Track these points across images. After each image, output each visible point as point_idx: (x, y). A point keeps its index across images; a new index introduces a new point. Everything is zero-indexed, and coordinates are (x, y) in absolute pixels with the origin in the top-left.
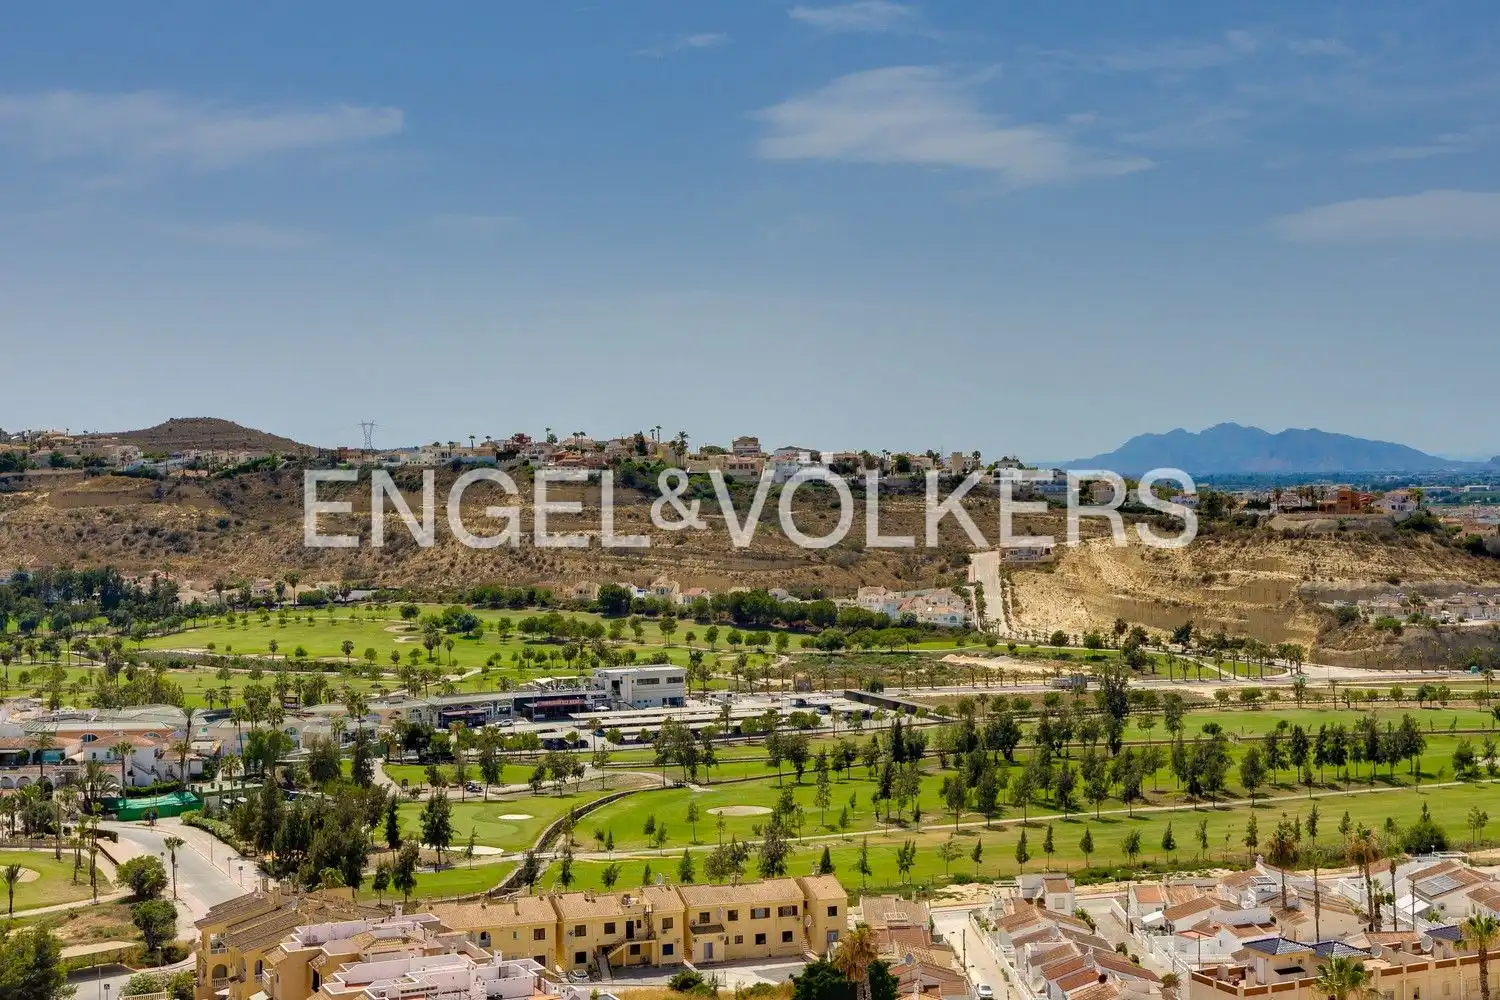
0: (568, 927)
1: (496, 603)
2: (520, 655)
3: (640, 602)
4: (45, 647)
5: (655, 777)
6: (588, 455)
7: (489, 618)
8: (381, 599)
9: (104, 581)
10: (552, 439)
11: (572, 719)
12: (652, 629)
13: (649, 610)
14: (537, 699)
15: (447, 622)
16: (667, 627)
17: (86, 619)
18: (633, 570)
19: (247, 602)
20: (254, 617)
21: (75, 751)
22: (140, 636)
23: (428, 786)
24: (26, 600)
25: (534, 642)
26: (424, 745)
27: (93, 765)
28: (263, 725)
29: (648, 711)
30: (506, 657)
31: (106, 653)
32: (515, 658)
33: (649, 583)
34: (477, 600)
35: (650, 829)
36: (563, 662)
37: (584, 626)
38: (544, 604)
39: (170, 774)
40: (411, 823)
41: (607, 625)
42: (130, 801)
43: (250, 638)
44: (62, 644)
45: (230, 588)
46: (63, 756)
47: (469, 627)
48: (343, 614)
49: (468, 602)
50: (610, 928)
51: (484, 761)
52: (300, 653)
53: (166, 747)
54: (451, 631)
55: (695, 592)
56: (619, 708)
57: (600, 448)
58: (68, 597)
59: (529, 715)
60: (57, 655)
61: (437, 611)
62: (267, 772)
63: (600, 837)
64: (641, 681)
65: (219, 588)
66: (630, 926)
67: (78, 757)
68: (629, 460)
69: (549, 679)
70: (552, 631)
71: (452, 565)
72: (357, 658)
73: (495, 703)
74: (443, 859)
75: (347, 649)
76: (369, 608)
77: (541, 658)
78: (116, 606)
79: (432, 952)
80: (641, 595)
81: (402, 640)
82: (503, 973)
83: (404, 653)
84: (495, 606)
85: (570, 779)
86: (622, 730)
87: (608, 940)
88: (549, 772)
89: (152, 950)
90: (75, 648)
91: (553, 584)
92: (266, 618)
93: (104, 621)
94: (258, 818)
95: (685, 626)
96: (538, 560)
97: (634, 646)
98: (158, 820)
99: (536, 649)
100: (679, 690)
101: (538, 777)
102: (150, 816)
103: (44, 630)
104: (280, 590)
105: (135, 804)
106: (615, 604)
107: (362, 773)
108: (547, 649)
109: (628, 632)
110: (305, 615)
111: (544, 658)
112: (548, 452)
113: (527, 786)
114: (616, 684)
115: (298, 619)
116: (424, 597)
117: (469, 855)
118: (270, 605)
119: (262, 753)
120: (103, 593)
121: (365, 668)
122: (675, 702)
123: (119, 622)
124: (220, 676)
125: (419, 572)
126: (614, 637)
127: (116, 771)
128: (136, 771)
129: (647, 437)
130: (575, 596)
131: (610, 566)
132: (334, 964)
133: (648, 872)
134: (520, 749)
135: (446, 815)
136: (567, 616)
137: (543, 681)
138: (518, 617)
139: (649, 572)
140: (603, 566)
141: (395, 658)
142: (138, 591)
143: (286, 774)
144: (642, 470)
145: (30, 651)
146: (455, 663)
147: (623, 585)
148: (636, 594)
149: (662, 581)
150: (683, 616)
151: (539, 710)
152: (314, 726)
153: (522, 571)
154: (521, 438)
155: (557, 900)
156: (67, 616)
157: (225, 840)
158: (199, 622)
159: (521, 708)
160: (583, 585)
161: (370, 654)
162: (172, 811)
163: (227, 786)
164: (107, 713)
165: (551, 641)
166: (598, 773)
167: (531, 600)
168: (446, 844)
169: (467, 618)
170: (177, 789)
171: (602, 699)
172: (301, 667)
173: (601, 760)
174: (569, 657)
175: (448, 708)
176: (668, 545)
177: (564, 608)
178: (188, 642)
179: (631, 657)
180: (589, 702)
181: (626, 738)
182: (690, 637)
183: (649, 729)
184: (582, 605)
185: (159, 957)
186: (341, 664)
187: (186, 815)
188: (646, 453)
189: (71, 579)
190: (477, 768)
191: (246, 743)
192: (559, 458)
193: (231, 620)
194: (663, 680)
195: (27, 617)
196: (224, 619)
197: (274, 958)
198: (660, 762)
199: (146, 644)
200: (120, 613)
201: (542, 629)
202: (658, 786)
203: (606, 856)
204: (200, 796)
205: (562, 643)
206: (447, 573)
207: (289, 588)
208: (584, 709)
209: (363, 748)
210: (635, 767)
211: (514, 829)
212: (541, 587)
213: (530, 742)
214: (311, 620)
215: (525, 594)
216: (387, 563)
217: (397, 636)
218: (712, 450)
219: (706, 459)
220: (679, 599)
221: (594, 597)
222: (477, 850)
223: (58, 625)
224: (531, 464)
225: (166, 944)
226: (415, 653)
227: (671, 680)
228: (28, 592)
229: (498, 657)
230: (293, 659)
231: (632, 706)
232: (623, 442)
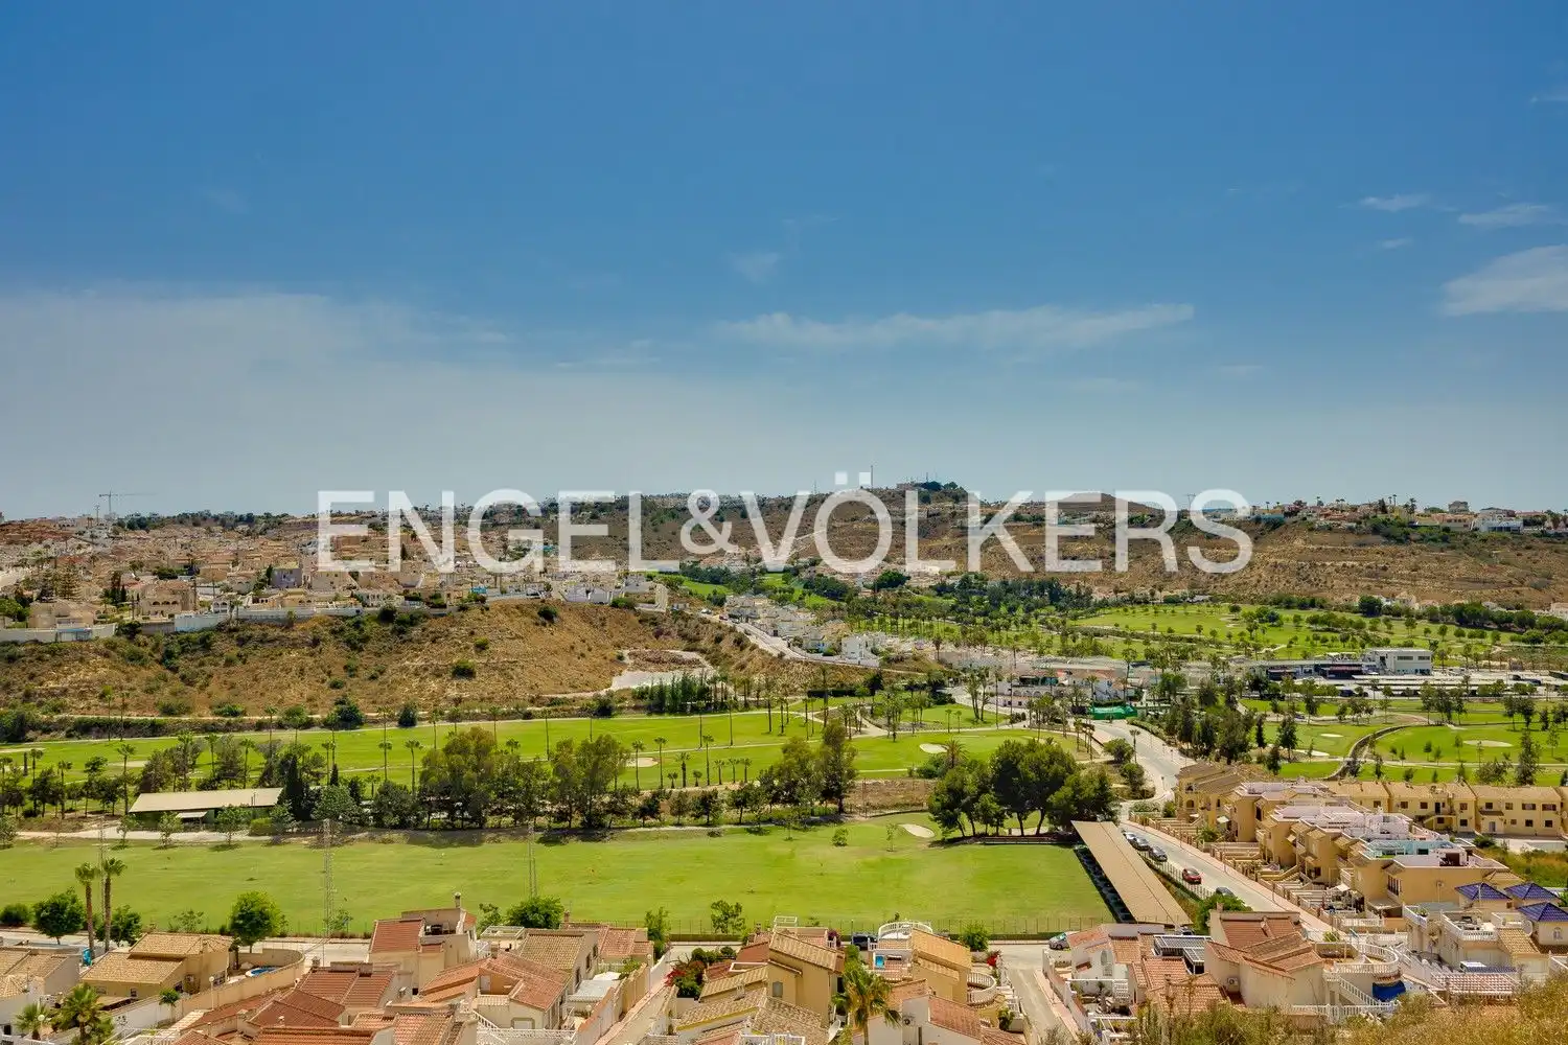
0: (1396, 802)
1: (1289, 605)
2: (1311, 638)
3: (1388, 608)
4: (1023, 622)
5: (1422, 718)
6: (1347, 514)
7: (1286, 615)
8: (1214, 600)
9: (1050, 586)
10: (1320, 503)
11: (1354, 679)
12: (1399, 626)
13: (1396, 613)
14: (1329, 666)
15: (1259, 616)
16: (1410, 625)
17: (1042, 606)
18: (1382, 587)
19: (1133, 601)
20: (1138, 609)
21: (1062, 678)
22: (1075, 618)
23: (1270, 713)
24: (1010, 596)
25: (1317, 631)
26: (1263, 689)
27: (1075, 687)
28: (1168, 670)
29: (1406, 677)
30: (1302, 639)
31: (1058, 626)
32: (1308, 639)
33: (1393, 596)
34: (1277, 603)
35: (1428, 749)
36: (1340, 643)
37: (1351, 622)
38: (1322, 607)
39: (1116, 695)
40: (1272, 734)
41: (1367, 621)
42: (1096, 709)
43: (1138, 621)
44: (1033, 620)
45: (1121, 592)
46: (1057, 682)
47: (1273, 618)
48: (1192, 610)
49: (1271, 604)
50: (1424, 805)
51: (1308, 701)
52: (1170, 631)
53: (1114, 680)
54: (1262, 621)
55: (1429, 602)
56: (1385, 674)
57: (1354, 509)
58: (1031, 593)
59: (1324, 675)
60: (1030, 626)
61: (1254, 609)
62: (1172, 698)
63: (1394, 751)
64: (1400, 658)
65: (1116, 592)
66: (1437, 805)
67: (1066, 683)
68: (1375, 517)
69: (1337, 654)
70: (1330, 625)
71: (1259, 581)
72: (1205, 635)
73: (1302, 666)
74: (1292, 757)
75: (1199, 630)
76: (1208, 606)
77: (1325, 640)
78: (1059, 600)
79: (1330, 804)
80: (1389, 603)
81: (1231, 626)
82: (1386, 820)
83: (1235, 632)
84: (1288, 608)
85: (1364, 715)
86: (1393, 688)
87: (1423, 812)
88: (1349, 709)
89: (1134, 790)
90: (1040, 623)
91: (1328, 595)
92: (1147, 610)
93: (1053, 608)
94: (1179, 723)
95: (1422, 624)
96: (1315, 580)
97: (1388, 636)
98: (1114, 721)
99: (1322, 635)
100: (1426, 665)
101: (1342, 712)
102: (1109, 718)
103: (1020, 613)
104: (1153, 594)
105: (1099, 710)
106: (1370, 609)
107: (1230, 702)
108: (1329, 635)
109: (1382, 626)
110: (1169, 608)
111: (1327, 640)
112: (1319, 512)
113: (1334, 718)
114: (1383, 659)
115: (1165, 611)
116: (1241, 600)
117: (1309, 755)
118: (1146, 602)
119: (1170, 687)
120: (1050, 593)
121: (1211, 642)
122: (1423, 672)
123: (1061, 609)
124: (1126, 642)
125: (1238, 585)
126: (1373, 629)
127: (1089, 692)
128: (1098, 693)
129: (1387, 501)
130: (1342, 603)
131: (1365, 584)
132: (1274, 805)
133: (1435, 775)
134: (1324, 695)
135: (1294, 730)
136: (1339, 615)
137: (1333, 654)
138: (1306, 615)
139: (1394, 589)
140: (1360, 584)
141: (1230, 636)
142: (1070, 592)
143: (1183, 700)
144: (1384, 523)
145: (1016, 623)
146: (1268, 641)
147: (1376, 597)
148: (1385, 603)
149: (1403, 594)
150: (1419, 617)
151: (1330, 672)
152: (1195, 673)
153: (1305, 586)
154: (1299, 503)
155: (1387, 785)
156: (1032, 605)
157: (1156, 734)
158: (1107, 611)
159: (1319, 670)
160: (1347, 596)
161: (1213, 633)
162: (1120, 717)
163: (1151, 704)
164: (1070, 659)
165: (1328, 630)
166: (1383, 713)
167: (1313, 605)
168: (1293, 748)
169: (1273, 614)
170: (1121, 704)
171: (1373, 668)
172: (1172, 639)
173: (1384, 705)
174: (1344, 640)
175: (1272, 668)
176: (1406, 572)
177: (1335, 610)
178: (1102, 622)
179: (1387, 642)
180: (1364, 669)
181: (1394, 693)
182: (1427, 631)
183: (1411, 688)
184: (1348, 608)
185: (1139, 795)
186: (1195, 638)
187: (1130, 719)
188: (1386, 512)
189: (1032, 584)
190: (1303, 705)
191: (1159, 681)
192: (1327, 515)
193: (1126, 610)
194: (1416, 659)
195: (1011, 604)
196: (1121, 610)
197: (1233, 798)
198: (1427, 709)
199: (1078, 622)
200: (1061, 604)
201: (1324, 622)
202: (1422, 723)
203: (1400, 763)
204: (1135, 709)
205: (1337, 632)
206: (1256, 586)
207: (1158, 593)
208: (1360, 673)
209: (1231, 689)
210: (1405, 712)
211: (1333, 743)
212: (1318, 596)
213: (1332, 691)
214: (1173, 612)
215: (1308, 601)
216: (1215, 579)
217: (1227, 623)
218: (1434, 510)
219: (1429, 516)
220: (1416, 607)
221: (1356, 603)
222: (1314, 753)
223: (1028, 610)
224: (1309, 519)
225: (1141, 788)
226: (1242, 634)
227: (1420, 658)
228: (1009, 591)
229: (1296, 639)
230: (1166, 634)
231: (1394, 673)
232: (1370, 505)
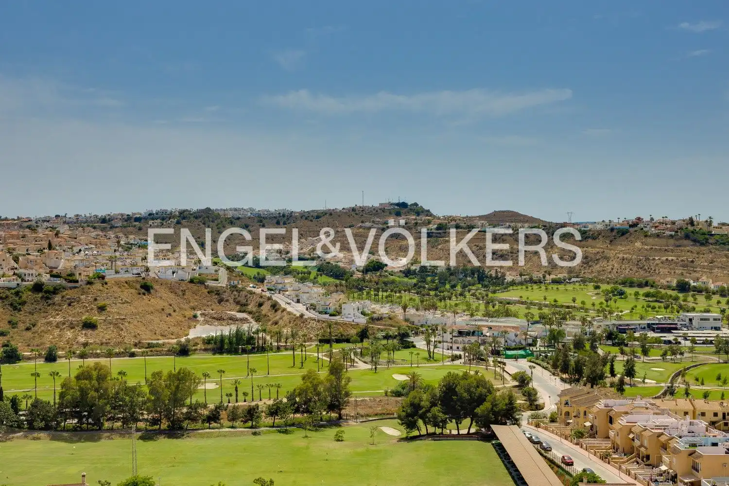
0: (697, 413)
1: (631, 285)
2: (645, 306)
3: (694, 287)
4: (461, 295)
5: (715, 358)
6: (669, 226)
7: (629, 291)
8: (584, 281)
9: (479, 271)
10: (652, 219)
11: (672, 333)
12: (701, 299)
13: (699, 291)
14: (657, 324)
15: (613, 292)
16: (708, 298)
17: (473, 285)
18: (690, 274)
19: (532, 281)
20: (535, 287)
21: (485, 331)
22: (494, 292)
23: (619, 355)
24: (452, 277)
25: (649, 301)
26: (615, 338)
27: (494, 338)
28: (554, 327)
29: (705, 332)
30: (639, 307)
31: (483, 297)
32: (643, 307)
33: (698, 280)
34: (624, 283)
35: (719, 378)
36: (663, 310)
37: (671, 296)
38: (652, 286)
39: (520, 342)
40: (619, 368)
41: (681, 295)
42: (507, 352)
43: (535, 294)
44: (467, 294)
45: (524, 275)
46: (482, 334)
47: (621, 293)
48: (570, 287)
49: (620, 284)
50: (716, 415)
51: (643, 347)
52: (555, 301)
53: (518, 333)
54: (614, 295)
55: (719, 284)
56: (692, 330)
57: (673, 223)
58: (466, 276)
59: (653, 330)
60: (465, 297)
61: (608, 287)
62: (556, 344)
63: (697, 380)
64: (702, 319)
65: (521, 275)
66: (724, 414)
67: (488, 334)
68: (687, 228)
69: (662, 316)
70: (657, 297)
71: (612, 269)
72: (578, 304)
73: (639, 325)
74: (632, 383)
75: (574, 300)
76: (580, 285)
77: (654, 308)
78: (483, 281)
79: (657, 414)
80: (695, 284)
81: (594, 298)
82: (691, 424)
83: (597, 302)
84: (631, 286)
85: (678, 356)
86: (697, 338)
87: (715, 419)
88: (669, 353)
89: (531, 405)
90: (471, 295)
91: (656, 278)
92: (540, 287)
93: (480, 286)
94: (560, 361)
95: (716, 298)
96: (648, 268)
97: (694, 305)
98: (519, 359)
99: (652, 304)
100: (718, 324)
101: (664, 355)
102: (516, 358)
103: (459, 288)
104: (544, 277)
105: (509, 353)
106: (683, 287)
107: (594, 348)
108: (657, 304)
109: (690, 299)
110: (555, 286)
111: (656, 308)
112: (651, 224)
113: (660, 358)
114: (691, 320)
115: (552, 288)
116: (602, 281)
117: (644, 382)
118: (541, 283)
119: (554, 337)
120: (478, 276)
121: (582, 308)
122: (717, 329)
123: (486, 286)
124: (527, 308)
125: (599, 272)
126: (685, 300)
127: (502, 341)
128: (508, 341)
129: (694, 219)
130: (665, 283)
131: (680, 272)
132: (620, 414)
133: (723, 395)
134: (654, 343)
135: (633, 366)
136: (663, 291)
137: (659, 317)
138: (642, 291)
139: (697, 275)
140: (677, 271)
141: (593, 305)
142: (491, 275)
143: (563, 346)
144: (692, 232)
145: (456, 295)
146: (618, 308)
147: (687, 280)
148: (692, 284)
149: (704, 278)
150: (714, 293)
151: (658, 328)
152: (571, 329)
153: (642, 272)
154: (639, 219)
155: (693, 401)
156: (467, 283)
157: (546, 368)
158: (515, 288)
159: (650, 327)
160: (669, 279)
161: (583, 303)
162: (523, 357)
163: (542, 349)
164: (490, 319)
165: (656, 301)
166: (690, 355)
167: (646, 284)
168: (633, 377)
169: (621, 290)
170: (523, 348)
171: (685, 326)
172: (556, 306)
173: (691, 350)
174: (666, 308)
175: (620, 325)
176: (706, 264)
177: (661, 288)
178: (512, 295)
179: (694, 309)
180: (679, 326)
181: (698, 342)
182: (719, 302)
183: (709, 339)
184: (669, 287)
185: (534, 407)
186: (572, 306)
187: (529, 358)
188: (694, 225)
189: (466, 270)
190: (640, 350)
191: (548, 333)
192: (656, 227)
193: (527, 288)
194: (711, 320)
195: (453, 283)
196: (524, 287)
197: (594, 410)
198: (718, 352)
199: (496, 295)
200: (486, 283)
201: (653, 296)
202: (716, 362)
203: (701, 387)
204: (532, 352)
205: (661, 302)
206: (610, 272)
207: (547, 276)
208: (676, 329)
209: (594, 339)
210: (704, 354)
211: (659, 374)
212: (650, 279)
213: (658, 341)
214: (557, 288)
215: (644, 282)
216: (585, 268)
217: (592, 296)
218: (724, 224)
219: (721, 228)
220: (712, 287)
221: (674, 283)
222: (646, 381)
223: (464, 287)
224: (644, 229)
225: (536, 403)
226: (601, 303)
227: (715, 320)
228: (451, 274)
229: (636, 306)
230: (553, 303)
231: (698, 329)
232: (684, 221)
